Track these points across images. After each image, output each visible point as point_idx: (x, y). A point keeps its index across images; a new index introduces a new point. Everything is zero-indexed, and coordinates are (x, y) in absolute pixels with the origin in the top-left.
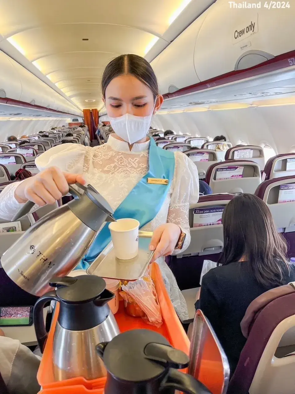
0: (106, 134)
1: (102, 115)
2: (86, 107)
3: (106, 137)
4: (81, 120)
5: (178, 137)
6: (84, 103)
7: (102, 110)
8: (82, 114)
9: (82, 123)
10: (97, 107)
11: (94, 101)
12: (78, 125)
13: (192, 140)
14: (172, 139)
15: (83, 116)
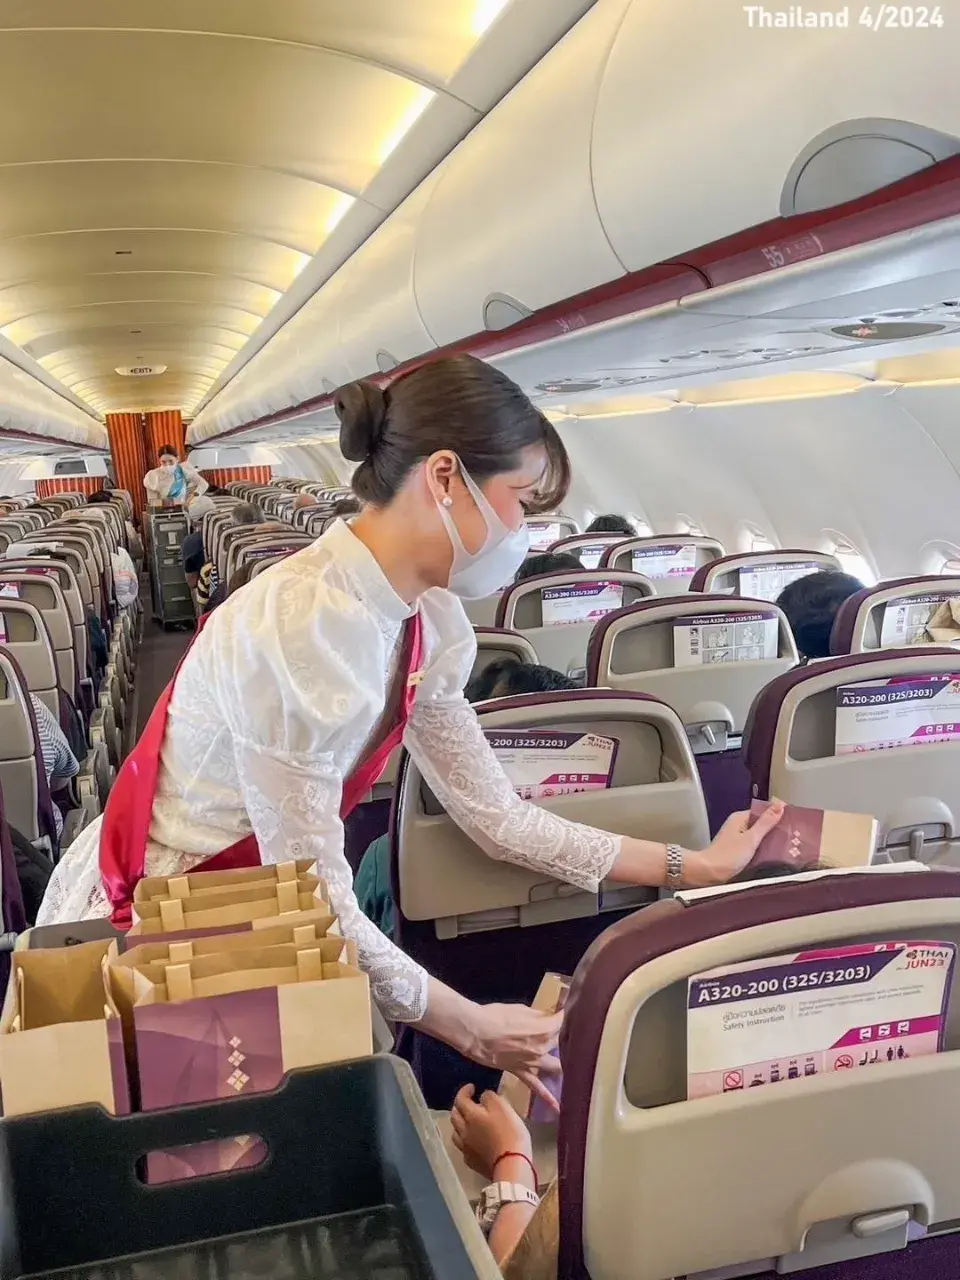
0: (224, 534)
1: (199, 440)
2: (121, 405)
3: (222, 552)
4: (96, 466)
5: (644, 551)
6: (111, 383)
7: (202, 414)
8: (101, 434)
9: (101, 479)
10: (176, 402)
11: (160, 369)
12: (81, 490)
13: (749, 570)
14: (604, 564)
15: (108, 447)
